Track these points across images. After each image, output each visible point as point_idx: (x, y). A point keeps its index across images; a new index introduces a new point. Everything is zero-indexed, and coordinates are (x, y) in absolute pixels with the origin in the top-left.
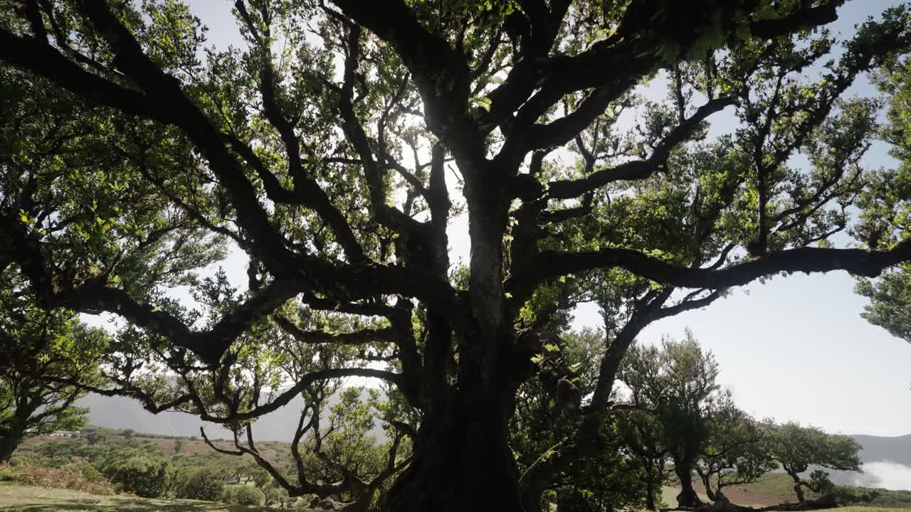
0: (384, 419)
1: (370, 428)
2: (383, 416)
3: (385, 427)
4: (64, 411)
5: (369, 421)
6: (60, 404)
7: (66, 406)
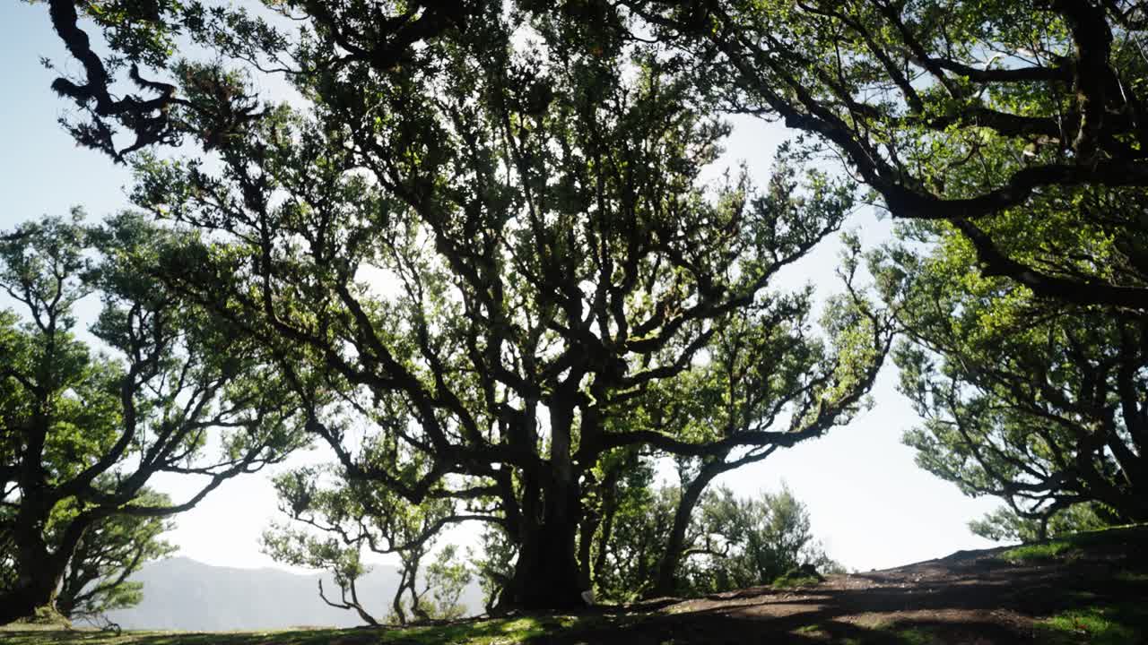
0: (481, 575)
1: (467, 582)
2: (480, 572)
3: (481, 583)
4: (118, 587)
5: (467, 575)
6: (114, 578)
7: (121, 580)
